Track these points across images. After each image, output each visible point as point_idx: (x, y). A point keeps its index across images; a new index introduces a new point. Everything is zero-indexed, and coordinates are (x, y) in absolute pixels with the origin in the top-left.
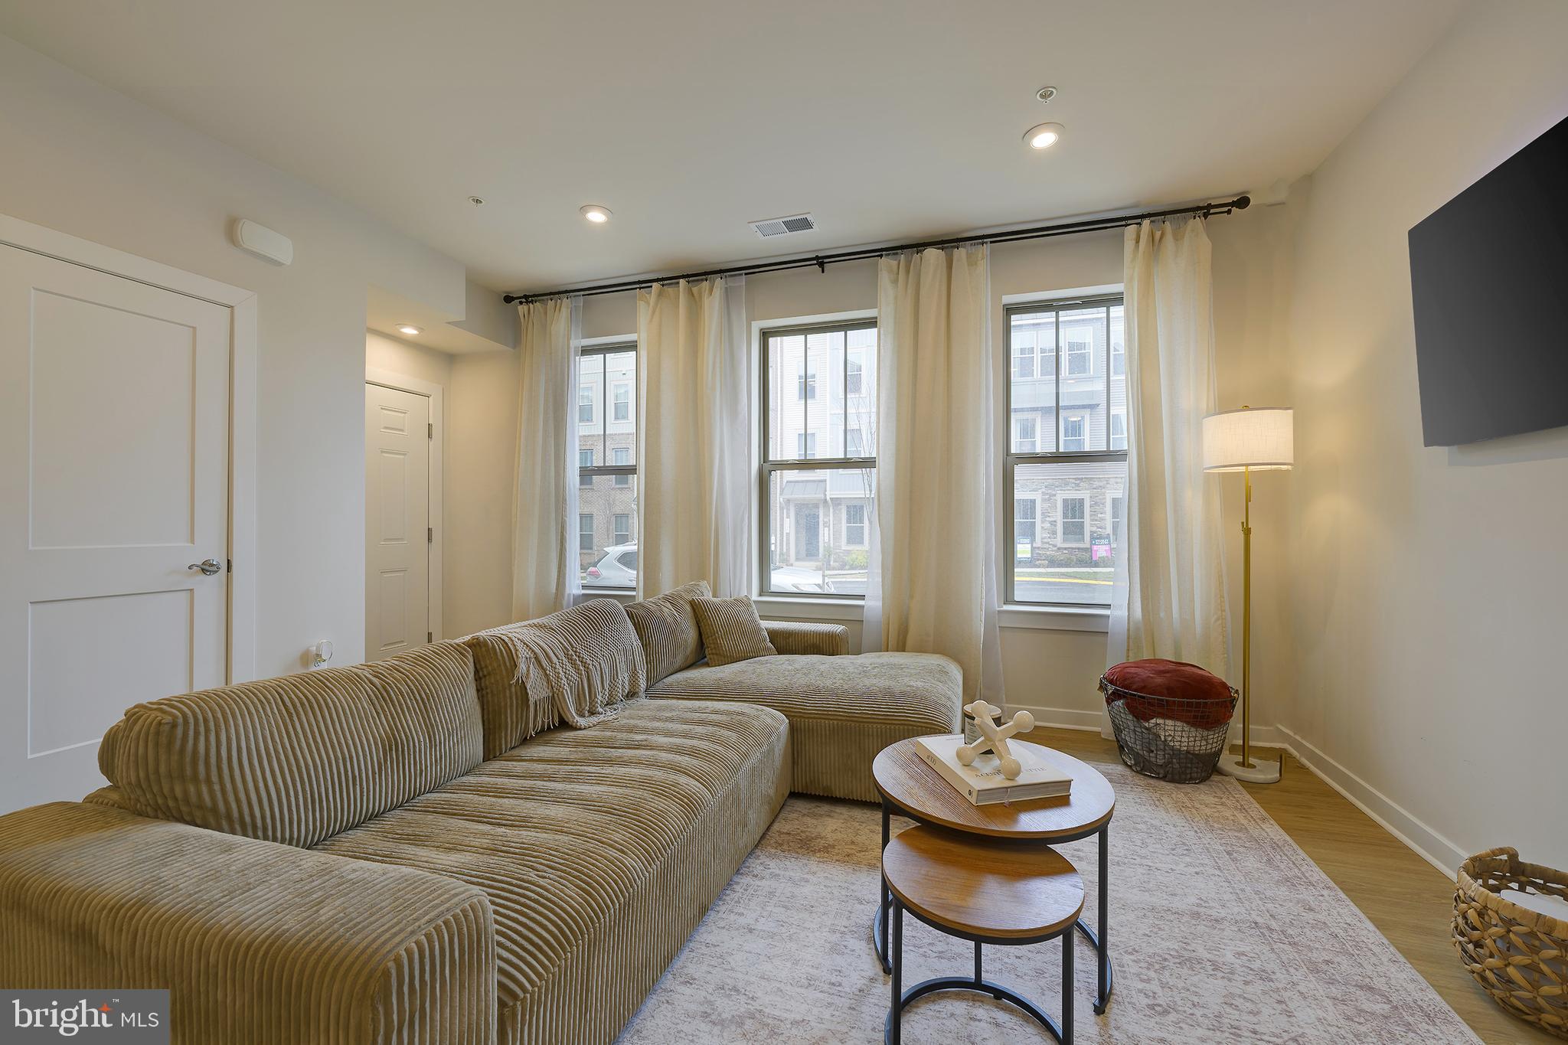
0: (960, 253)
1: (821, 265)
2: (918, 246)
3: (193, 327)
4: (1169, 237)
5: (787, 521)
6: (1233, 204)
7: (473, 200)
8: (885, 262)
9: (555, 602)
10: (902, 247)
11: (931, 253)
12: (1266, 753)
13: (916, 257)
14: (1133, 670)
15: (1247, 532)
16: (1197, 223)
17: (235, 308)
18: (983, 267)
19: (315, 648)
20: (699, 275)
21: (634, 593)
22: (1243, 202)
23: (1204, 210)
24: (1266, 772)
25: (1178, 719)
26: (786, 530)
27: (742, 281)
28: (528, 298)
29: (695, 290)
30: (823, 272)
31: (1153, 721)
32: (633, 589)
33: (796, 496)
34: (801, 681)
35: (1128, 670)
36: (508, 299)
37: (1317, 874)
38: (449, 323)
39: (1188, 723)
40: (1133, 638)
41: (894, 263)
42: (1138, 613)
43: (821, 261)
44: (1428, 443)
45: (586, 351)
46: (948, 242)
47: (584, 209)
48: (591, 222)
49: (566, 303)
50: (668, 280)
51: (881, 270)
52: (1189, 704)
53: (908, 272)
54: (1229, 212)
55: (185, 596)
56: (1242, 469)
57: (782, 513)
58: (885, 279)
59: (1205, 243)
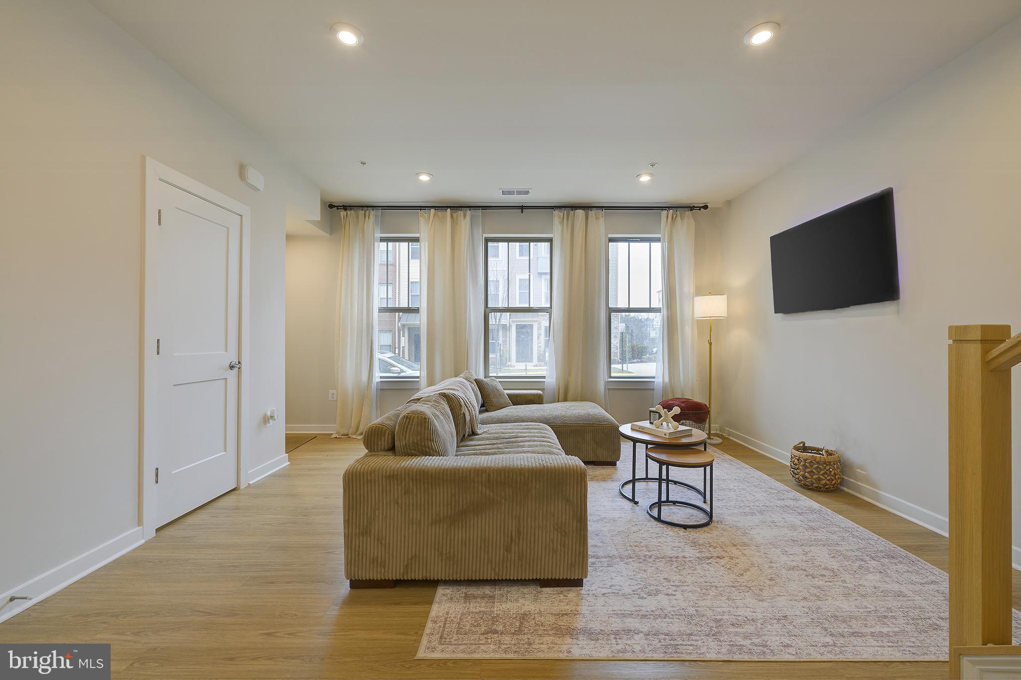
0: (592, 213)
1: (522, 209)
2: (574, 207)
3: (228, 228)
4: (679, 218)
5: (402, 339)
6: (702, 207)
7: (362, 163)
8: (556, 212)
9: (368, 386)
10: (565, 207)
11: (580, 213)
12: (717, 435)
13: (572, 212)
14: (671, 402)
15: (711, 344)
16: (688, 213)
17: (243, 217)
18: (602, 221)
19: (270, 412)
20: (457, 207)
21: (418, 380)
22: (706, 207)
23: (692, 208)
24: (718, 441)
25: (690, 420)
26: (402, 344)
27: (480, 212)
28: (345, 207)
29: (455, 215)
30: (522, 213)
31: (681, 422)
32: (418, 377)
33: (409, 323)
34: (557, 413)
35: (669, 402)
36: (331, 206)
37: (746, 466)
38: (306, 221)
39: (694, 421)
40: (665, 390)
41: (562, 214)
42: (667, 379)
43: (522, 208)
44: (776, 312)
45: (382, 240)
46: (587, 207)
47: (418, 174)
48: (420, 180)
49: (373, 213)
50: (440, 207)
51: (555, 217)
52: (695, 414)
53: (568, 219)
54: (700, 210)
55: (223, 382)
56: (709, 318)
57: (399, 333)
58: (556, 220)
59: (693, 222)
